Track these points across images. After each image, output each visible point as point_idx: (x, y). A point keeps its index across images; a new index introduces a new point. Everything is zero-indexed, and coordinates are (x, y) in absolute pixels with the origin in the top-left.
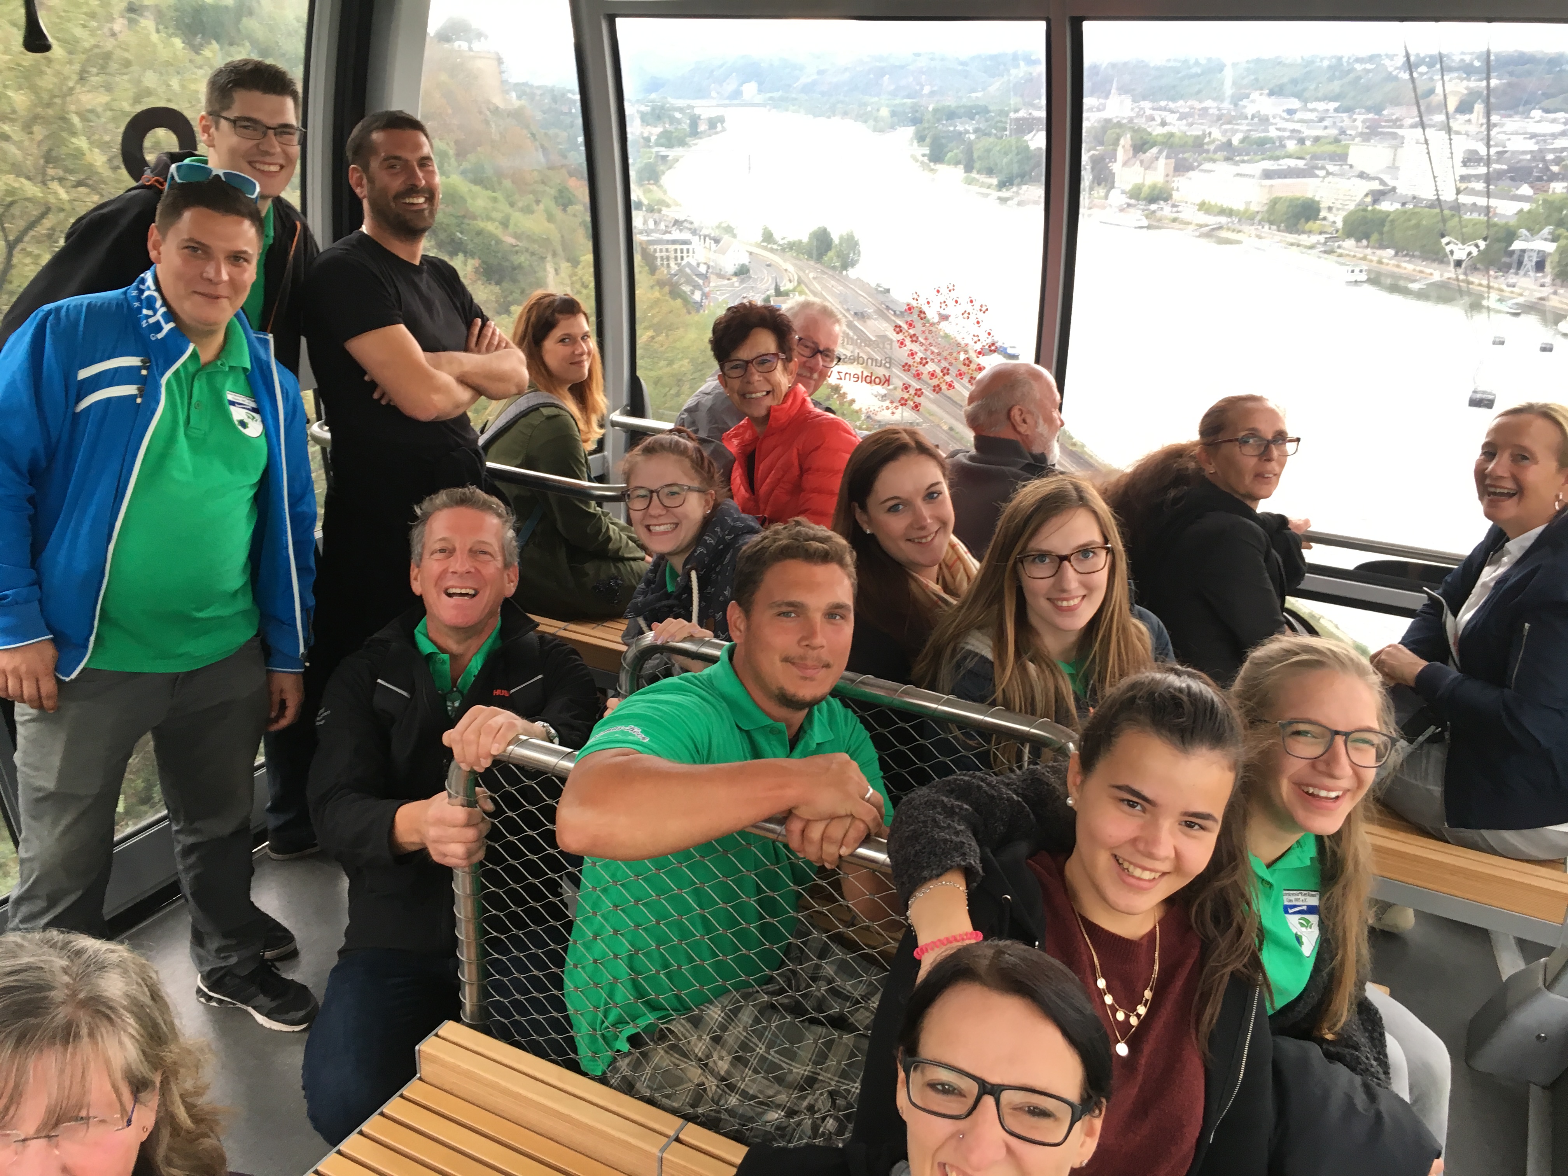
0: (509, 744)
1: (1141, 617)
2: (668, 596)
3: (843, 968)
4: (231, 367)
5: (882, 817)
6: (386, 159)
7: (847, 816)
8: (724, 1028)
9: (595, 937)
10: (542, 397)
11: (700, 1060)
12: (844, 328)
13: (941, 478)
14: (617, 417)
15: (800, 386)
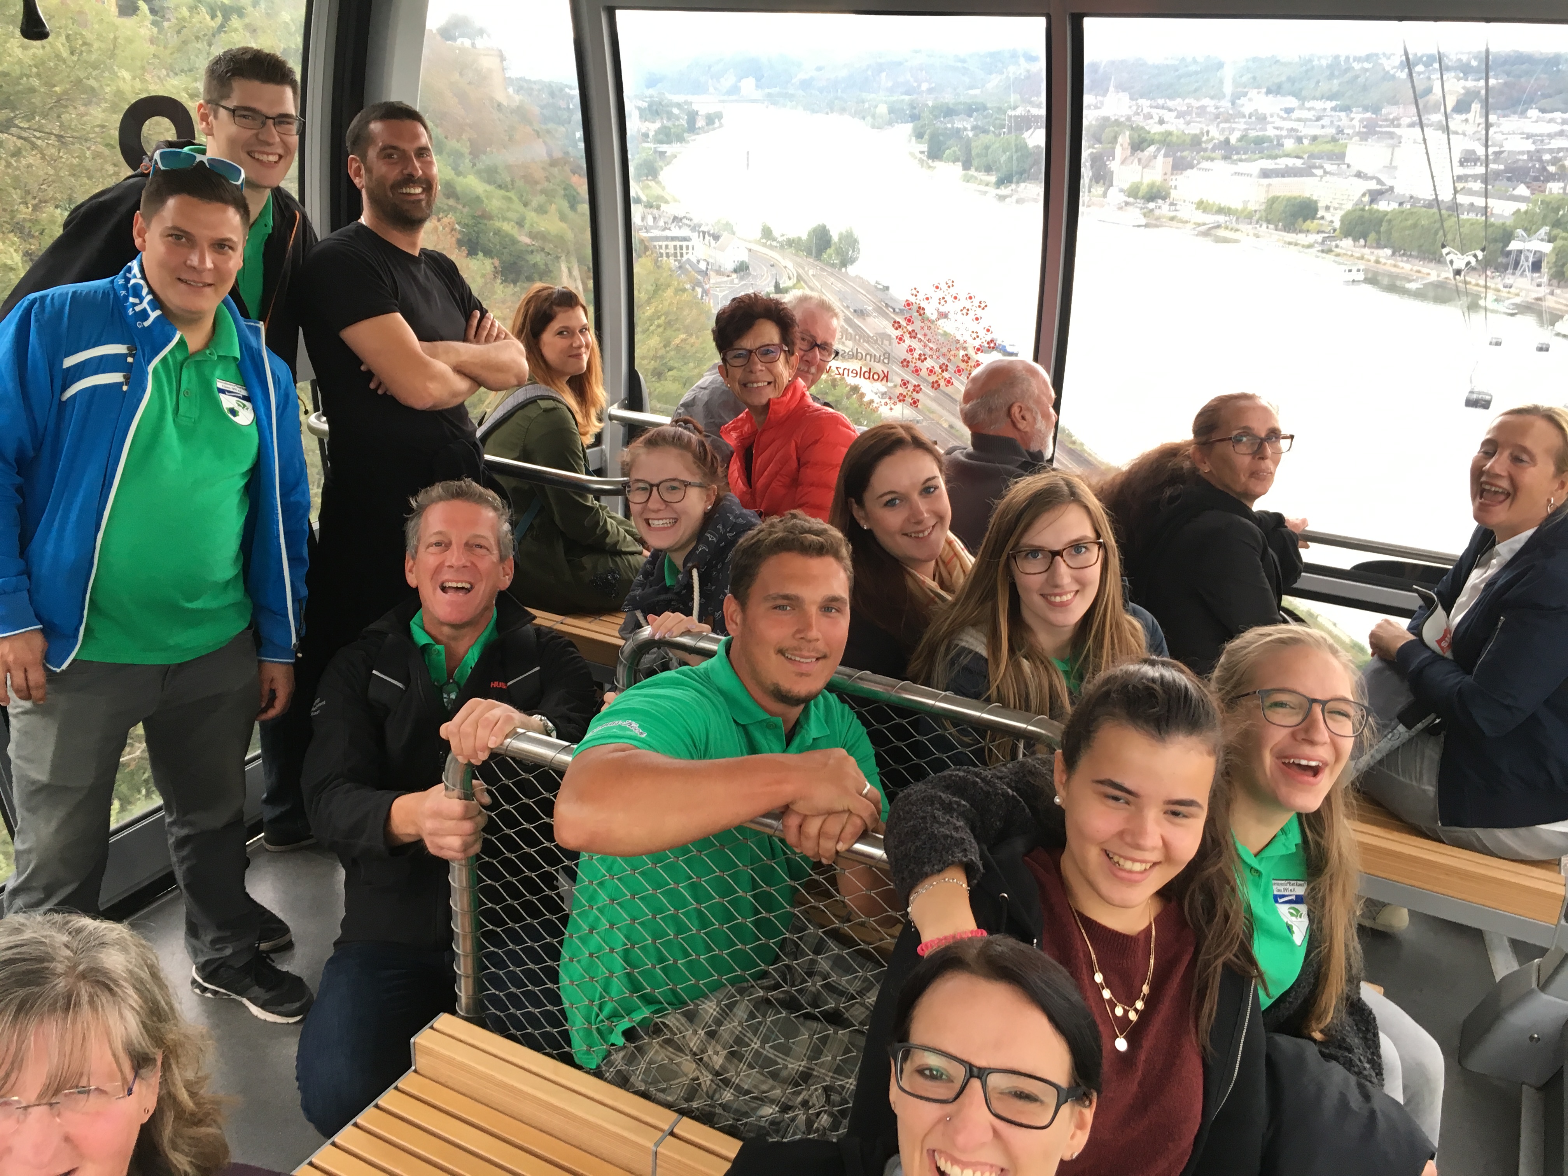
0: (506, 737)
1: (1135, 613)
2: (667, 590)
3: (838, 963)
4: (219, 357)
5: (879, 813)
6: (384, 149)
7: (844, 811)
8: (719, 1023)
9: (591, 931)
10: (541, 389)
11: (695, 1054)
12: (842, 323)
13: (937, 473)
14: (615, 410)
15: (800, 380)
